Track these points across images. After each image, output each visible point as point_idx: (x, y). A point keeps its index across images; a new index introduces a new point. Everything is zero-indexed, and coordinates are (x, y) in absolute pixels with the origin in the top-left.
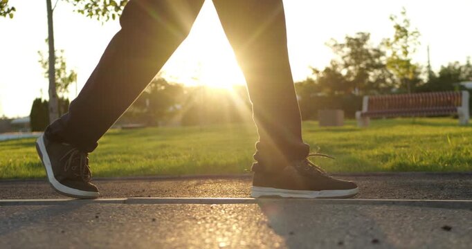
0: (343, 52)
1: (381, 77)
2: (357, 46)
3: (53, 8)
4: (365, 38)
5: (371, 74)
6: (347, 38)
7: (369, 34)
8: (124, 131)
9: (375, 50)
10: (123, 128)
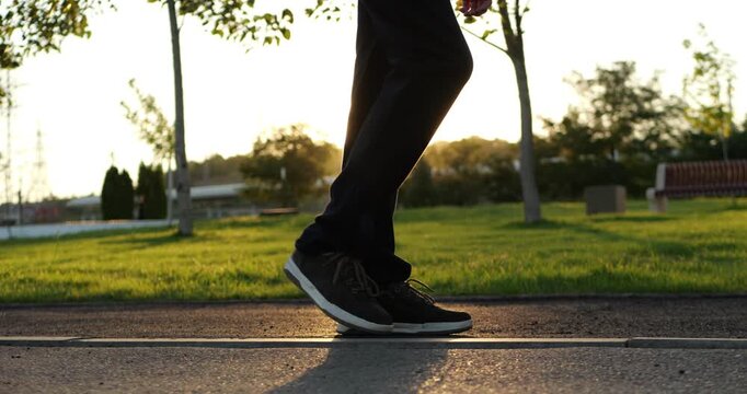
0: (593, 92)
1: (654, 132)
2: (615, 85)
3: (179, 26)
4: (627, 70)
5: (637, 127)
6: (598, 69)
7: (634, 63)
8: (267, 219)
9: (644, 89)
10: (263, 215)
